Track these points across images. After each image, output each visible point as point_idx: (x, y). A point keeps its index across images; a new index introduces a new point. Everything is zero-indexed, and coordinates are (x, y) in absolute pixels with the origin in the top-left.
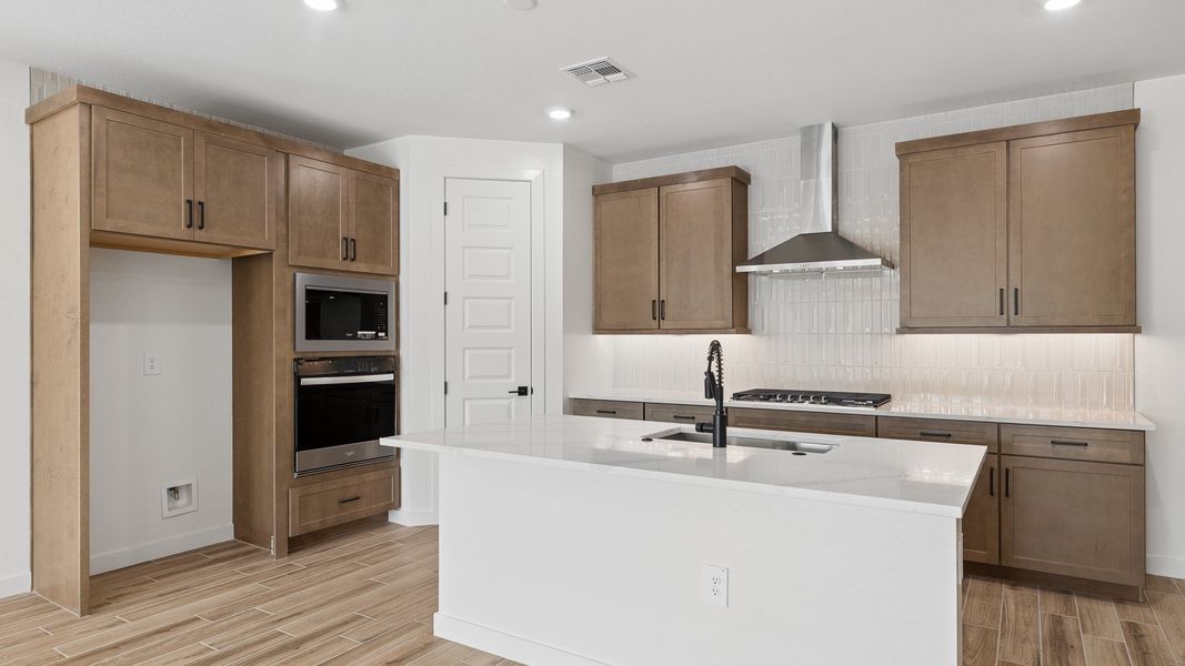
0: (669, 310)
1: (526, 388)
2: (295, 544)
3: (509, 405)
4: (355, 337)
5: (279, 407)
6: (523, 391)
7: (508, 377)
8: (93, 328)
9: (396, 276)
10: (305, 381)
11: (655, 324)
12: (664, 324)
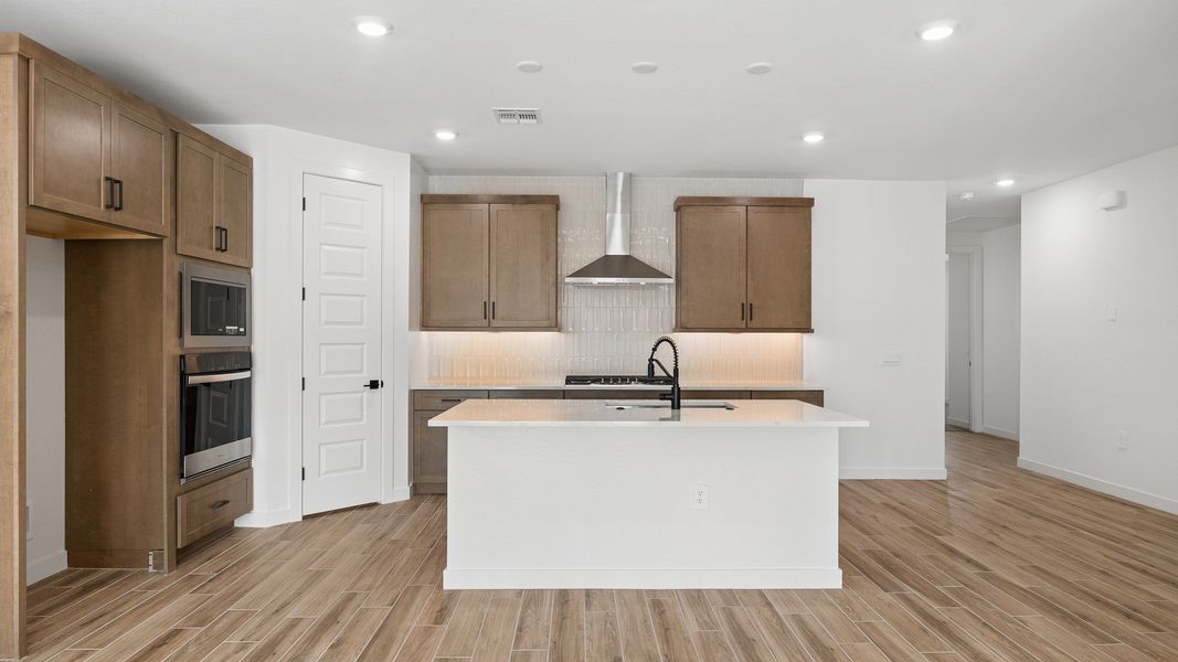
0: (500, 312)
1: (377, 382)
2: (183, 555)
3: (362, 397)
4: (224, 333)
5: (170, 407)
6: (374, 385)
7: (361, 371)
8: (29, 320)
9: (248, 269)
10: (192, 380)
11: (485, 323)
12: (495, 323)
